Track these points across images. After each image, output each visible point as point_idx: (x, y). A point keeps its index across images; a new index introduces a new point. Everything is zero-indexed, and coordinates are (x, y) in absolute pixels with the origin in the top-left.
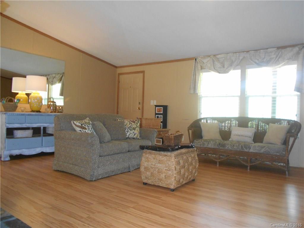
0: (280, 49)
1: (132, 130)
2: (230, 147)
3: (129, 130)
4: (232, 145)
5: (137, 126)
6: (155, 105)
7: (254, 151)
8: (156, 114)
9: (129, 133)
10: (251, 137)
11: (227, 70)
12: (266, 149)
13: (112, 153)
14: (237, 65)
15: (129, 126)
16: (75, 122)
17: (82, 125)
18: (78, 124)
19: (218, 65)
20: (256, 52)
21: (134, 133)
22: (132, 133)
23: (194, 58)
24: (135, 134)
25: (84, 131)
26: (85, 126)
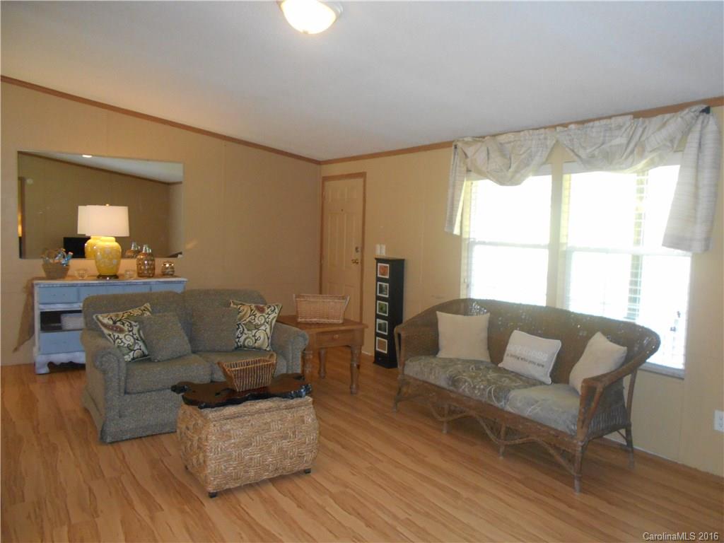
0: (641, 119)
1: (251, 330)
2: (466, 390)
3: (246, 330)
4: (472, 386)
5: (265, 321)
6: (376, 259)
7: (512, 411)
8: (379, 279)
9: (244, 336)
10: (543, 366)
11: (518, 176)
12: (534, 409)
13: (160, 386)
14: (544, 163)
15: (247, 320)
16: (100, 317)
17: (115, 323)
18: (106, 321)
19: (497, 161)
20: (580, 126)
21: (254, 336)
22: (251, 336)
23: (452, 142)
24: (256, 340)
25: (116, 336)
26: (123, 324)
